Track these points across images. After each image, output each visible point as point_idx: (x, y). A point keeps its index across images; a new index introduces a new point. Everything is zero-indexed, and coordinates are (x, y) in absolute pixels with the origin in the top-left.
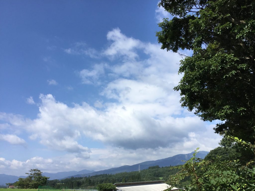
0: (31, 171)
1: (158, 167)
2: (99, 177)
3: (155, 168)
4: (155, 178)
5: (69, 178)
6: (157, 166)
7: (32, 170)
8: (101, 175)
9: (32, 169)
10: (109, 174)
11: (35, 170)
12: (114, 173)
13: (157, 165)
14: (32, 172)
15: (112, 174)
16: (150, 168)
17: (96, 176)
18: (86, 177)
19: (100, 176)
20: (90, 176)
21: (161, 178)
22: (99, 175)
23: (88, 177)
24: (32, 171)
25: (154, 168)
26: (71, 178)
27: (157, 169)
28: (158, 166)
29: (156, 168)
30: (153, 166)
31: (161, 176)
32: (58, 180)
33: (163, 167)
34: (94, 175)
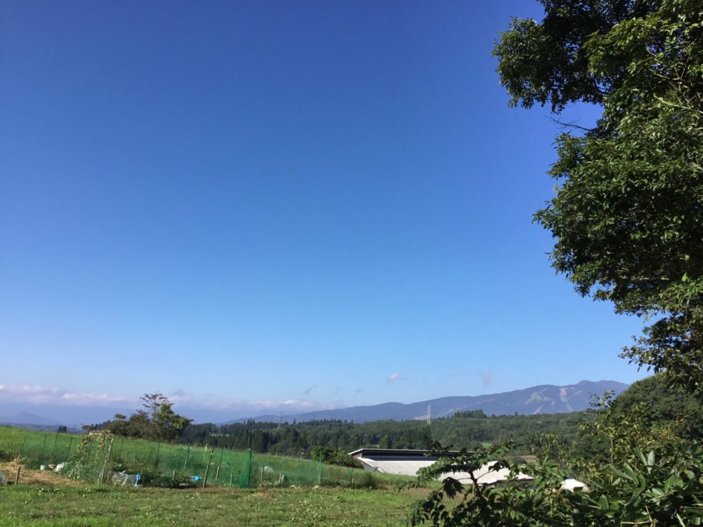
0: (144, 399)
1: (481, 415)
2: (319, 426)
3: (472, 417)
4: (472, 442)
5: (243, 423)
6: (477, 411)
7: (147, 396)
9: (149, 394)
10: (346, 421)
11: (154, 397)
12: (360, 420)
13: (479, 410)
14: (148, 401)
15: (355, 423)
16: (458, 415)
17: (313, 424)
18: (286, 423)
19: (322, 423)
21: (486, 445)
22: (321, 421)
23: (290, 423)
24: (147, 399)
25: (470, 415)
26: (246, 423)
27: (476, 419)
28: (481, 411)
29: (476, 417)
30: (468, 411)
31: (486, 440)
32: (214, 425)
33: (494, 417)
34: (308, 421)
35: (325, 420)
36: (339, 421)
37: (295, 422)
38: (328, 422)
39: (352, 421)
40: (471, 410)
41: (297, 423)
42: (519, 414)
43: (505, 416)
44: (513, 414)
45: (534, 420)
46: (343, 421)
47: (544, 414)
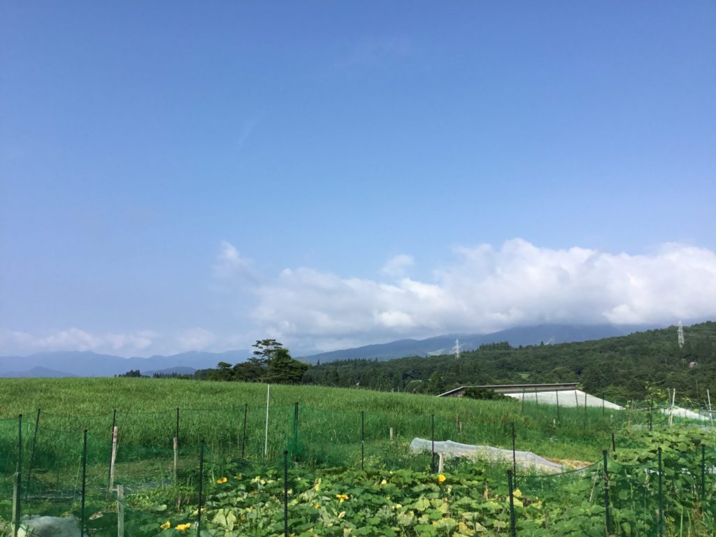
0: (257, 346)
1: (506, 346)
2: (343, 366)
3: (499, 349)
4: (510, 373)
6: (502, 343)
7: (259, 342)
9: (261, 340)
10: (370, 360)
11: (266, 343)
12: (385, 357)
13: (504, 341)
14: (261, 348)
16: (483, 347)
17: (337, 364)
19: (346, 363)
20: (321, 364)
21: (525, 376)
22: (345, 361)
24: (260, 345)
25: (494, 347)
27: (503, 351)
28: (506, 343)
29: (502, 349)
30: (493, 344)
31: (521, 371)
33: (521, 347)
34: (331, 361)
36: (364, 360)
38: (352, 361)
39: (377, 359)
40: (496, 343)
42: (545, 344)
43: (532, 346)
44: (539, 344)
45: (565, 349)
46: (367, 360)
47: (573, 343)
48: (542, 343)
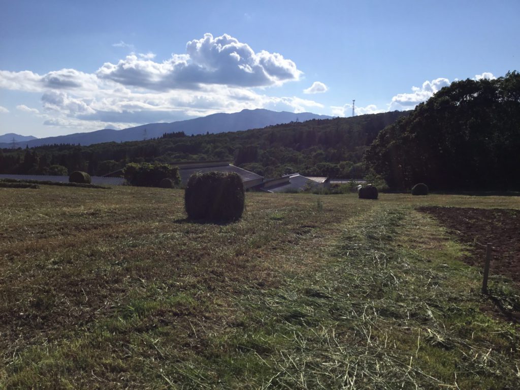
1: (181, 134)
3: (177, 137)
6: (179, 133)
8: (56, 146)
10: (73, 145)
12: (85, 143)
13: (181, 131)
15: (82, 145)
16: (165, 136)
17: (45, 148)
18: (20, 148)
19: (53, 147)
21: (195, 156)
23: (24, 148)
25: (174, 135)
27: (179, 138)
30: (173, 133)
34: (39, 146)
35: (55, 144)
36: (68, 145)
37: (27, 147)
39: (79, 144)
40: (175, 132)
41: (29, 147)
42: (210, 133)
43: (200, 135)
44: (205, 134)
46: (71, 144)
48: (208, 133)
